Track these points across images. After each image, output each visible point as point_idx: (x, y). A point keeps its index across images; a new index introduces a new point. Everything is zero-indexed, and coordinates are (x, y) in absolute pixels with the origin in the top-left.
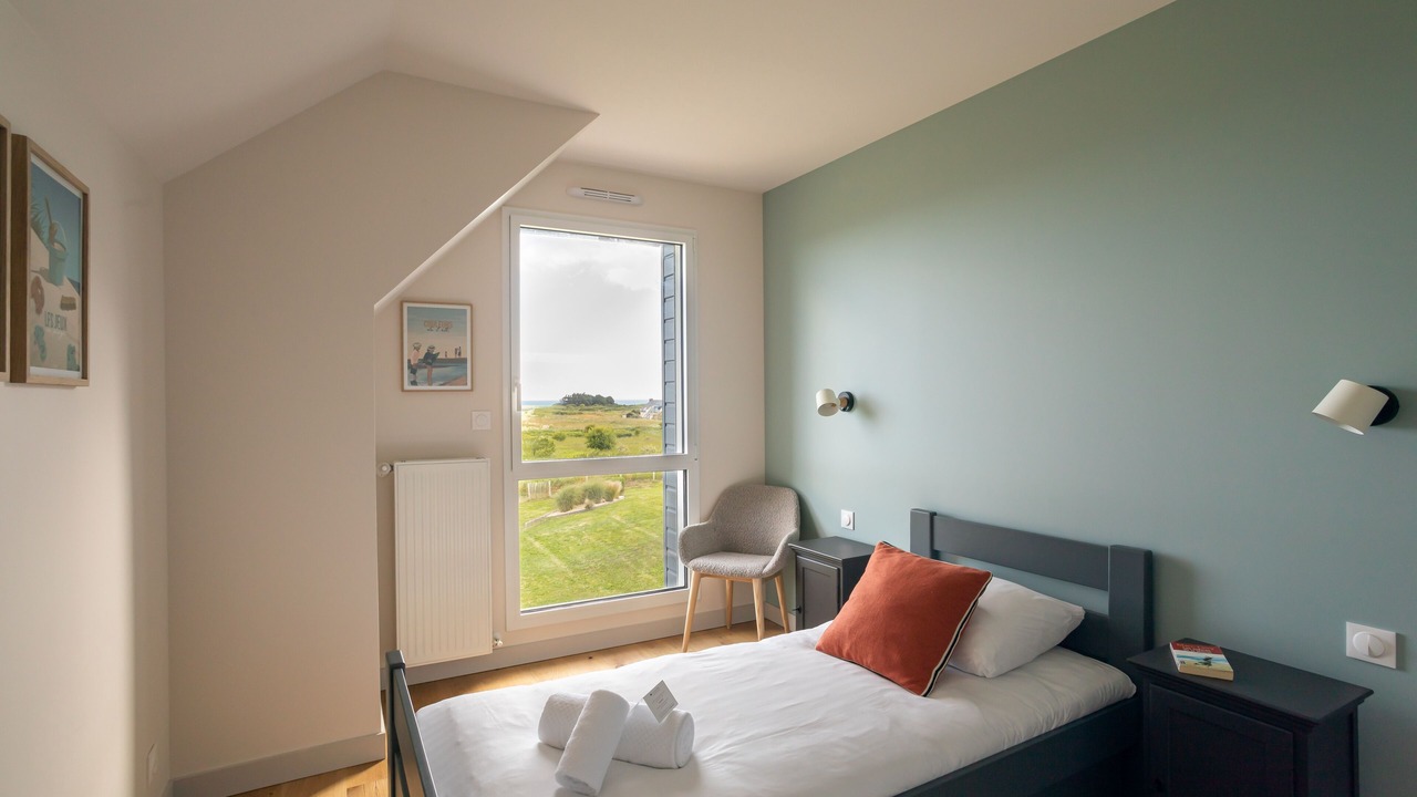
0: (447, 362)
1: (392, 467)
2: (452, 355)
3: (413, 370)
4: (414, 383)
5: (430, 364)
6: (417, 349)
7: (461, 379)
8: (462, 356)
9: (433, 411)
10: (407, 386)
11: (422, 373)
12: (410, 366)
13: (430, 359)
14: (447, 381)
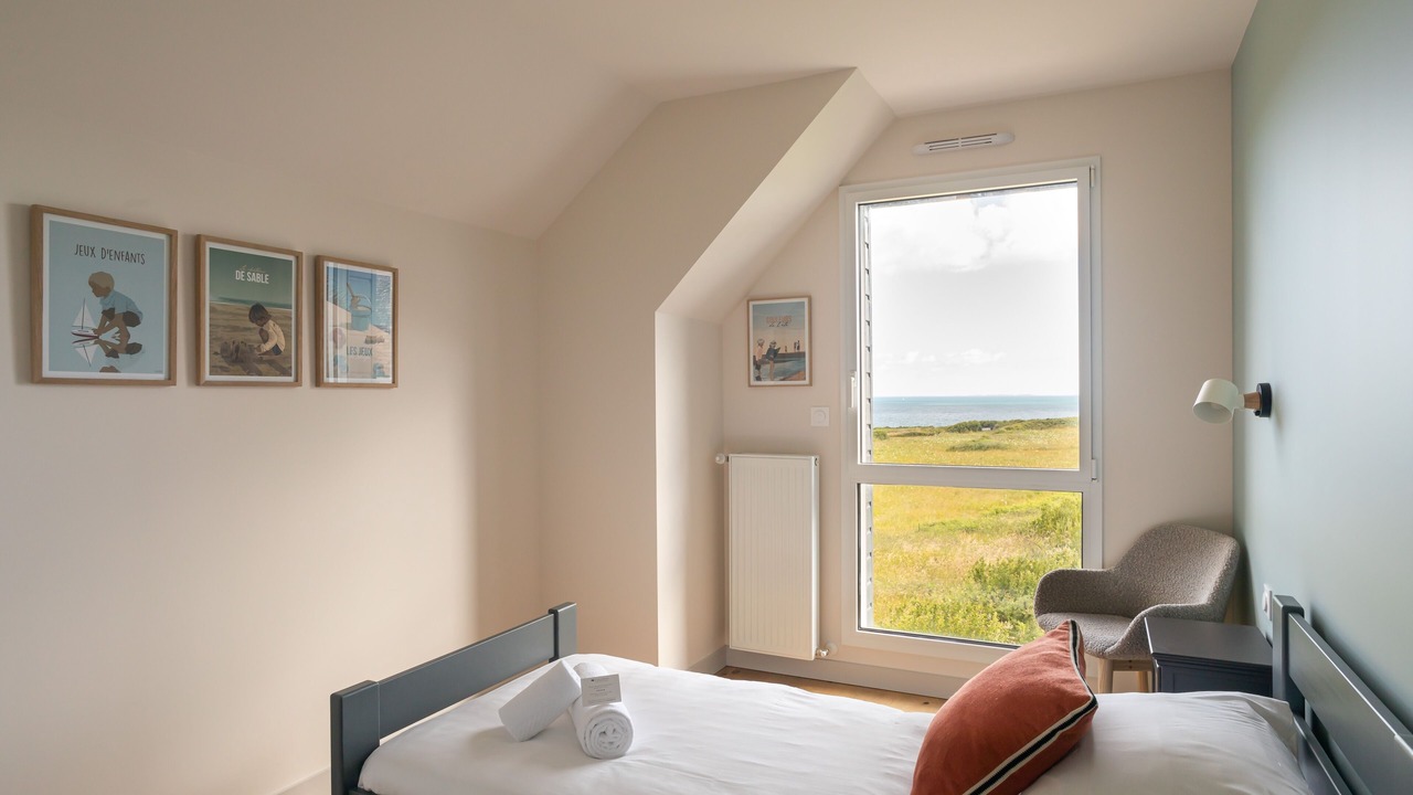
0: (786, 357)
1: (728, 459)
2: (791, 350)
3: (758, 367)
4: (758, 378)
5: (772, 359)
6: (761, 345)
7: (798, 374)
8: (801, 350)
9: (776, 404)
10: (753, 382)
11: (766, 368)
12: (755, 362)
13: (774, 355)
14: (786, 376)
